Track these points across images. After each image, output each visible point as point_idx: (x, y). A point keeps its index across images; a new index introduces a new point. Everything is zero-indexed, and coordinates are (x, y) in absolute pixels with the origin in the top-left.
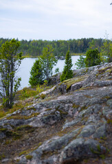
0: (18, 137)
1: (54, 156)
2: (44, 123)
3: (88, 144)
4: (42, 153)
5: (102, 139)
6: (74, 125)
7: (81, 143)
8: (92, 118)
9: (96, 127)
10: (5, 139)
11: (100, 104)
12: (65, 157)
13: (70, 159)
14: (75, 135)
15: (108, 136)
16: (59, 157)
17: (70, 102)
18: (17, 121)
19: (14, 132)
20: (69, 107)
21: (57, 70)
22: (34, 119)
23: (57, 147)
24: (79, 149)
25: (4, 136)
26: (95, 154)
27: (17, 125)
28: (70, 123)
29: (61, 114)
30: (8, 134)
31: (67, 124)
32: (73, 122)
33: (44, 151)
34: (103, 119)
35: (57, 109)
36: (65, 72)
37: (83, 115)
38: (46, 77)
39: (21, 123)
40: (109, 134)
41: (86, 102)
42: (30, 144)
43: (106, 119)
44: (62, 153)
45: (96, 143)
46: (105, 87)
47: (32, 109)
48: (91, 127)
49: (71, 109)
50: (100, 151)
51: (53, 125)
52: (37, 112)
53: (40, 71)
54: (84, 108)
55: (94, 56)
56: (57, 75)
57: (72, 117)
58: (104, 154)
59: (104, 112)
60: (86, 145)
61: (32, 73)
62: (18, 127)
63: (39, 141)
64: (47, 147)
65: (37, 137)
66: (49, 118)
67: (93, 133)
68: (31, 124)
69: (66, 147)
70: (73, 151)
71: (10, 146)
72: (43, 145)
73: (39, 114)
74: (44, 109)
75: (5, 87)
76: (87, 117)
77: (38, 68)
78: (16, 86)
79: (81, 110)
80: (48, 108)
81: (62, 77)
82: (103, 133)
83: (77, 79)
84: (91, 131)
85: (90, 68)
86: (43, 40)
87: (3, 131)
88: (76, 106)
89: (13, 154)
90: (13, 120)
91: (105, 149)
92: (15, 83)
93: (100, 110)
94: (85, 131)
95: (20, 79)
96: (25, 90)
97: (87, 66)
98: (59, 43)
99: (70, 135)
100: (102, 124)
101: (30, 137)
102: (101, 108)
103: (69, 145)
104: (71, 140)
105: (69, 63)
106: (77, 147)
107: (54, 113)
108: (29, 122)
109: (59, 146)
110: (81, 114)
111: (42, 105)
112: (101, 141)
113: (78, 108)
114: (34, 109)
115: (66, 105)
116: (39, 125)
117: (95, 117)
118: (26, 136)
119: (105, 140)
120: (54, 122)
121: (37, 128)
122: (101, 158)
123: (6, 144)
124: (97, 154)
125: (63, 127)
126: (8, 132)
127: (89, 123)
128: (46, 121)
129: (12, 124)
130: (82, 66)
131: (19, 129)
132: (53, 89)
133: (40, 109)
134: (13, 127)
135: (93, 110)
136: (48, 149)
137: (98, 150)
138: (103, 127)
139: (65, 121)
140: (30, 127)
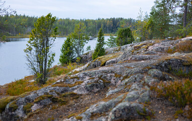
0: (64, 103)
1: (102, 117)
2: (88, 90)
3: (135, 107)
4: (90, 114)
5: (146, 103)
6: (118, 93)
7: (128, 105)
8: (134, 86)
9: (140, 93)
10: (51, 104)
11: (142, 73)
12: (113, 118)
13: (118, 119)
14: (120, 100)
15: (152, 101)
16: (107, 118)
17: (112, 72)
18: (62, 89)
19: (59, 99)
20: (111, 76)
21: (89, 48)
22: (78, 87)
23: (104, 110)
24: (126, 110)
25: (51, 102)
26: (141, 115)
27: (62, 92)
28: (113, 91)
29: (104, 83)
30: (54, 100)
31: (110, 91)
32: (116, 90)
33: (92, 113)
34: (146, 87)
35: (100, 78)
36: (97, 50)
37: (126, 84)
38: (77, 55)
39: (66, 91)
40: (152, 99)
41: (128, 72)
42: (77, 109)
43: (149, 86)
44: (111, 114)
45: (142, 106)
46: (143, 61)
47: (75, 78)
48: (135, 93)
49: (113, 78)
50: (146, 113)
51: (96, 93)
52: (80, 80)
53: (71, 49)
54: (126, 77)
55: (126, 35)
56: (88, 53)
57: (115, 86)
58: (149, 115)
59: (146, 80)
60: (133, 107)
61: (63, 51)
62: (63, 94)
63: (85, 106)
64: (95, 110)
65: (83, 103)
66: (92, 86)
67: (137, 98)
68: (75, 92)
69: (115, 109)
70: (121, 112)
71: (57, 111)
72: (90, 109)
73: (83, 82)
74: (87, 78)
75: (39, 62)
76: (130, 85)
77: (69, 45)
78: (50, 61)
79: (124, 79)
80: (91, 77)
81: (94, 55)
82: (147, 98)
83: (111, 56)
84: (136, 96)
85: (122, 47)
86: (71, 19)
87: (49, 97)
88: (118, 76)
89: (61, 117)
90: (58, 87)
91: (150, 111)
92: (49, 59)
93: (142, 78)
94: (130, 96)
95: (54, 55)
96: (55, 68)
97: (118, 45)
98: (86, 22)
99: (116, 100)
100: (146, 91)
101: (76, 102)
102: (143, 77)
103: (117, 107)
104: (117, 104)
105: (101, 41)
106: (124, 109)
107: (97, 82)
108: (73, 89)
109: (106, 109)
110: (124, 82)
111: (86, 74)
112: (145, 105)
113: (120, 77)
114: (78, 78)
115: (109, 75)
116: (83, 93)
117: (138, 85)
118: (72, 102)
119: (150, 104)
120: (98, 90)
121: (81, 95)
122: (147, 119)
123: (52, 109)
124: (144, 116)
125: (107, 95)
126: (54, 98)
127: (133, 90)
128: (90, 89)
129: (57, 91)
130: (112, 46)
131: (64, 96)
132: (86, 65)
133: (83, 78)
134: (58, 94)
135: (136, 78)
136: (96, 112)
137: (144, 112)
138: (147, 93)
139: (108, 89)
140: (75, 94)
